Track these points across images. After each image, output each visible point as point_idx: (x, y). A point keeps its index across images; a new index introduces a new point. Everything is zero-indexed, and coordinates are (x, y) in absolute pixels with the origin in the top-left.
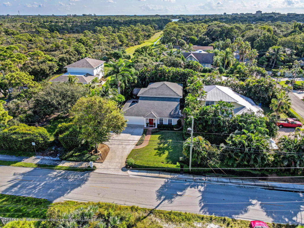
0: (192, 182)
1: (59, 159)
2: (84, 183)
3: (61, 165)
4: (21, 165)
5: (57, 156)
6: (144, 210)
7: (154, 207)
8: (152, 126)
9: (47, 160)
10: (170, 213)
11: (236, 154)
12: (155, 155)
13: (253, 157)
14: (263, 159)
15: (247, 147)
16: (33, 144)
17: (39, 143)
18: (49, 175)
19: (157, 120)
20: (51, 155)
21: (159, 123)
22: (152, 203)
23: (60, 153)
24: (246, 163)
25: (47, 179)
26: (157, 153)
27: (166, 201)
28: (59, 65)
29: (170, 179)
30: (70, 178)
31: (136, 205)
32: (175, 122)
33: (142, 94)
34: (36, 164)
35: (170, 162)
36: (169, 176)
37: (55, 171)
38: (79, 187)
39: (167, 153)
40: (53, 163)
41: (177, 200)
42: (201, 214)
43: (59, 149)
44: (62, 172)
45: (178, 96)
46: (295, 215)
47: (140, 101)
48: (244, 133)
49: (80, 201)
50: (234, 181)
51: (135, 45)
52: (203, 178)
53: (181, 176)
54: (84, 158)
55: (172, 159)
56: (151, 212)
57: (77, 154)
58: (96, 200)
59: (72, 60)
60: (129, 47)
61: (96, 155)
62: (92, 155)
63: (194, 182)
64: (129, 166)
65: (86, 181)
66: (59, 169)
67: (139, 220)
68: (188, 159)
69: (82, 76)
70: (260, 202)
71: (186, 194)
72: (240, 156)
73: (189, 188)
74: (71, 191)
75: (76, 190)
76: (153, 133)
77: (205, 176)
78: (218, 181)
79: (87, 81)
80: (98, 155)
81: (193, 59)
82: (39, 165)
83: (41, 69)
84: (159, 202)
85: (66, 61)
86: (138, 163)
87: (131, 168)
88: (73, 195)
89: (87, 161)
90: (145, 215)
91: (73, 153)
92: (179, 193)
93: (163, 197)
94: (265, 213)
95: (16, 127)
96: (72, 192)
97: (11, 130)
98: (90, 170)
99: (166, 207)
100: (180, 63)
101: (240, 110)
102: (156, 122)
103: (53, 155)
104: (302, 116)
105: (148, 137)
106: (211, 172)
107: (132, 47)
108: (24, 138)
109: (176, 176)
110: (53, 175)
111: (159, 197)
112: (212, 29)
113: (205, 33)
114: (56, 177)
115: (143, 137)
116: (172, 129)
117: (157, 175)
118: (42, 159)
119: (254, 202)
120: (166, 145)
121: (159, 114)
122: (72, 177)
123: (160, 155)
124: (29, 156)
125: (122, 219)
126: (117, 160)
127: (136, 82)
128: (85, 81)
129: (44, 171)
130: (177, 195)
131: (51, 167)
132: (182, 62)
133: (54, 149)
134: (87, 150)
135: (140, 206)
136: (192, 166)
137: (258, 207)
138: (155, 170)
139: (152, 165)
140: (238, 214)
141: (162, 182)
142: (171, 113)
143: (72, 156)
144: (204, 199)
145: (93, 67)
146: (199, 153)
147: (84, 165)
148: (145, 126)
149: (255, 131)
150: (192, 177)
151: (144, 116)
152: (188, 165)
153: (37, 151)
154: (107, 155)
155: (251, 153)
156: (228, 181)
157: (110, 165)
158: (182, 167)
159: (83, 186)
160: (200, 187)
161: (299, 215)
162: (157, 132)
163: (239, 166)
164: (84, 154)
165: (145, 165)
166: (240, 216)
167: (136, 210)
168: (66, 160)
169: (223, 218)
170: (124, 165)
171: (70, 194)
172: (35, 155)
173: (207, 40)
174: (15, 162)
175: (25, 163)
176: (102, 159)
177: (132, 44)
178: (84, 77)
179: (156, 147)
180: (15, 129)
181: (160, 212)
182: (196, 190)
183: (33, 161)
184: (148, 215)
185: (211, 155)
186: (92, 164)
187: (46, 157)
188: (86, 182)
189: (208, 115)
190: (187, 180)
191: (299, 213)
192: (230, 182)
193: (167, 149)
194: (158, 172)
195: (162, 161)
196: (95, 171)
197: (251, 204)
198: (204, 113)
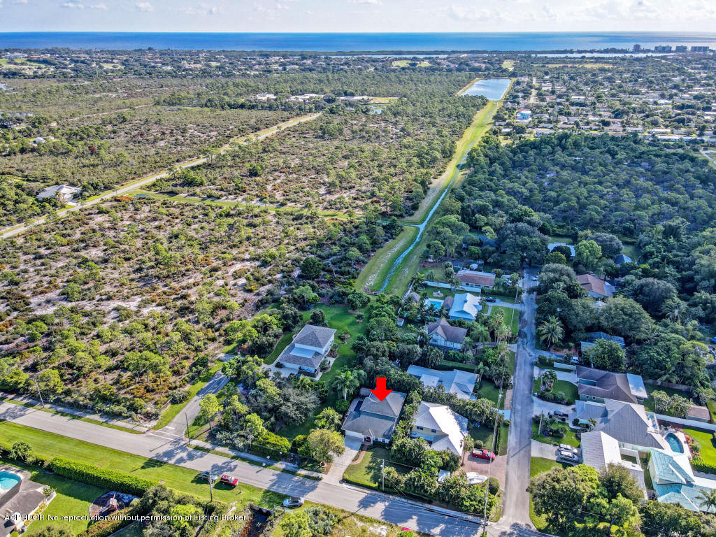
1: (297, 466)
3: (299, 472)
4: (273, 468)
5: (296, 463)
6: (349, 513)
7: (354, 512)
8: (369, 441)
9: (291, 466)
10: (363, 516)
12: (364, 473)
14: (427, 491)
16: (281, 453)
17: (284, 452)
18: (293, 479)
20: (291, 462)
21: (375, 440)
22: (353, 507)
23: (298, 461)
25: (292, 482)
27: (363, 509)
29: (369, 494)
30: (306, 484)
31: (344, 509)
32: (387, 441)
33: (365, 407)
34: (283, 469)
35: (373, 481)
37: (296, 477)
38: (313, 491)
39: (373, 472)
40: (294, 469)
41: (369, 509)
42: (380, 519)
43: (296, 456)
44: (301, 478)
45: (395, 415)
47: (362, 416)
49: (313, 502)
50: (410, 502)
52: (390, 497)
53: (377, 493)
54: (315, 469)
55: (375, 478)
56: (353, 514)
57: (310, 465)
58: (323, 502)
62: (320, 467)
63: (384, 498)
64: (345, 481)
65: (316, 487)
66: (298, 475)
67: (345, 517)
69: (311, 357)
70: (418, 518)
71: (376, 506)
73: (379, 503)
74: (308, 493)
75: (310, 493)
76: (369, 449)
77: (392, 495)
80: (324, 467)
82: (284, 471)
84: (358, 509)
86: (351, 479)
88: (310, 496)
89: (317, 471)
90: (349, 515)
91: (307, 464)
93: (361, 506)
94: (416, 525)
98: (319, 479)
99: (362, 512)
101: (439, 440)
102: (373, 438)
103: (293, 462)
104: (509, 444)
105: (364, 453)
106: (396, 493)
108: (275, 448)
109: (374, 492)
110: (295, 480)
111: (359, 506)
114: (297, 482)
115: (359, 453)
116: (384, 447)
117: (361, 490)
118: (286, 465)
119: (414, 517)
120: (374, 464)
121: (376, 432)
122: (308, 483)
123: (367, 473)
124: (277, 461)
125: (336, 516)
126: (337, 473)
129: (288, 476)
130: (371, 506)
131: (294, 473)
133: (292, 456)
135: (348, 510)
136: (385, 487)
137: (415, 520)
138: (360, 486)
139: (359, 481)
140: (401, 522)
141: (364, 495)
142: (385, 433)
143: (306, 466)
144: (385, 510)
145: (322, 347)
146: (389, 480)
147: (315, 475)
148: (363, 441)
150: (383, 495)
151: (363, 433)
153: (282, 458)
154: (330, 468)
157: (332, 477)
158: (379, 486)
159: (315, 491)
160: (386, 502)
162: (371, 449)
164: (314, 466)
165: (355, 480)
166: (402, 524)
167: (344, 512)
168: (303, 468)
169: (391, 523)
170: (341, 478)
171: (307, 495)
172: (281, 461)
174: (270, 465)
175: (276, 467)
176: (326, 472)
179: (367, 465)
180: (268, 439)
181: (358, 515)
182: (383, 504)
183: (281, 465)
185: (398, 481)
186: (320, 475)
187: (288, 464)
188: (316, 489)
189: (405, 449)
190: (380, 497)
193: (374, 468)
194: (362, 488)
196: (322, 481)
197: (411, 518)
198: (403, 445)
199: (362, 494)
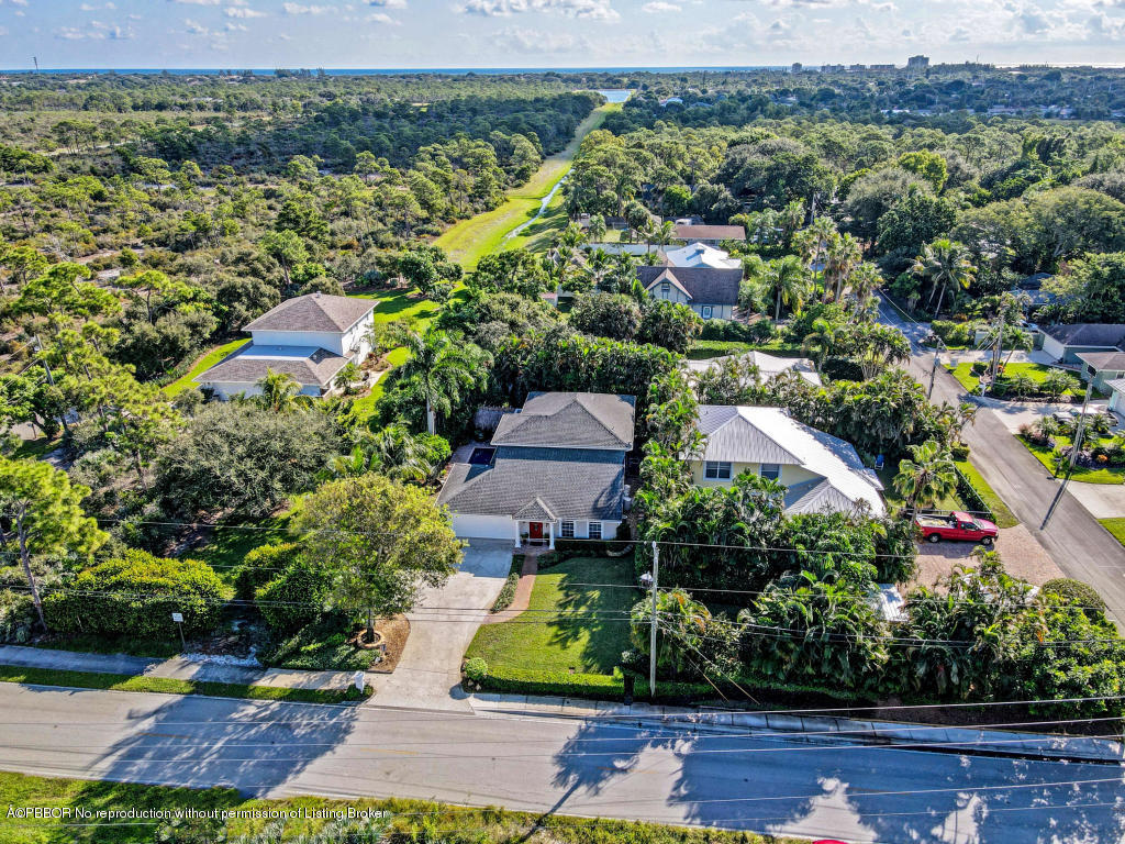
0: (658, 727)
1: (256, 662)
2: (342, 740)
3: (264, 683)
4: (145, 684)
5: (250, 652)
6: (521, 818)
7: (547, 810)
8: (540, 544)
9: (224, 666)
10: (593, 825)
11: (783, 646)
12: (550, 644)
13: (828, 653)
14: (858, 659)
15: (811, 625)
16: (178, 617)
17: (194, 613)
18: (235, 716)
19: (555, 526)
20: (230, 649)
21: (560, 534)
22: (541, 795)
23: (260, 644)
24: (810, 670)
25: (230, 728)
26: (557, 636)
27: (582, 789)
28: (218, 313)
29: (593, 720)
30: (299, 726)
31: (497, 804)
33: (507, 437)
34: (190, 682)
35: (595, 667)
36: (591, 712)
37: (249, 703)
38: (329, 753)
39: (585, 636)
40: (239, 676)
41: (612, 785)
43: (252, 628)
44: (272, 707)
45: (621, 443)
46: (941, 820)
47: (499, 462)
48: (805, 583)
49: (335, 797)
50: (779, 723)
51: (476, 211)
52: (691, 716)
53: (626, 710)
54: (335, 660)
55: (601, 657)
56: (541, 822)
57: (312, 647)
58: (383, 792)
59: (262, 295)
60: (454, 222)
61: (371, 649)
62: (358, 648)
63: (665, 727)
64: (474, 684)
65: (347, 731)
66: (260, 697)
68: (648, 658)
69: (305, 359)
70: (846, 785)
71: (639, 767)
72: (792, 651)
73: (648, 749)
74: (305, 764)
75: (318, 763)
76: (544, 566)
77: (696, 708)
78: (732, 725)
79: (320, 378)
80: (378, 648)
81: (672, 288)
82: (201, 688)
83: (166, 338)
84: (562, 791)
85: (244, 299)
86: (500, 671)
87: (478, 687)
88: (314, 779)
89: (345, 667)
90: (523, 832)
91: (300, 644)
92: (619, 764)
93: (572, 778)
94: (857, 817)
95: (119, 562)
96: (308, 767)
97: (104, 573)
98: (357, 696)
99: (584, 805)
100: (628, 313)
101: (809, 489)
102: (552, 530)
103: (238, 649)
104: (1004, 497)
105: (528, 583)
106: (710, 696)
107: (465, 222)
108: (149, 601)
109: (611, 711)
110: (246, 715)
111: (562, 778)
112: (743, 161)
113: (719, 175)
114: (255, 721)
115: (511, 582)
116: (602, 552)
117: (555, 708)
118: (206, 665)
119: (830, 784)
120: (583, 610)
121: (561, 505)
122: (305, 721)
123: (563, 642)
124: (162, 655)
126: (437, 663)
127: (485, 386)
128: (315, 378)
129: (218, 703)
130: (614, 770)
131: (240, 691)
132: (635, 309)
133: (236, 629)
134: (342, 632)
135: (510, 807)
136: (658, 679)
137: (839, 799)
138: (550, 693)
139: (539, 676)
140: (783, 822)
141: (571, 729)
142: (597, 501)
143: (296, 653)
144: (687, 779)
145: (338, 329)
146: (678, 643)
147: (338, 681)
148: (518, 545)
149: (836, 575)
150: (657, 714)
151: (513, 514)
152: (648, 677)
153: (187, 638)
154: (403, 645)
155: (823, 644)
156: (762, 722)
157: (414, 680)
158: (628, 681)
159: (340, 749)
160: (679, 743)
161: (950, 822)
162: (553, 564)
163: (791, 677)
164: (332, 647)
165: (522, 678)
166: (790, 827)
167: (498, 819)
168: (280, 665)
169: (740, 834)
170: (457, 679)
171: (302, 775)
172: (181, 651)
173: (725, 200)
174: (125, 677)
175: (156, 681)
176: (389, 661)
177: (466, 210)
178: (311, 364)
179: (553, 616)
180: (116, 571)
181: (565, 822)
182: (670, 752)
183: (179, 671)
184: (532, 832)
185: (712, 646)
186: (361, 679)
187: (217, 659)
188: (347, 737)
189: (707, 518)
190: (644, 723)
191: (953, 815)
192: (768, 727)
193: (585, 623)
194: (559, 699)
195: (569, 663)
196: (372, 701)
197: (820, 791)
198: (696, 511)
199: (563, 726)
